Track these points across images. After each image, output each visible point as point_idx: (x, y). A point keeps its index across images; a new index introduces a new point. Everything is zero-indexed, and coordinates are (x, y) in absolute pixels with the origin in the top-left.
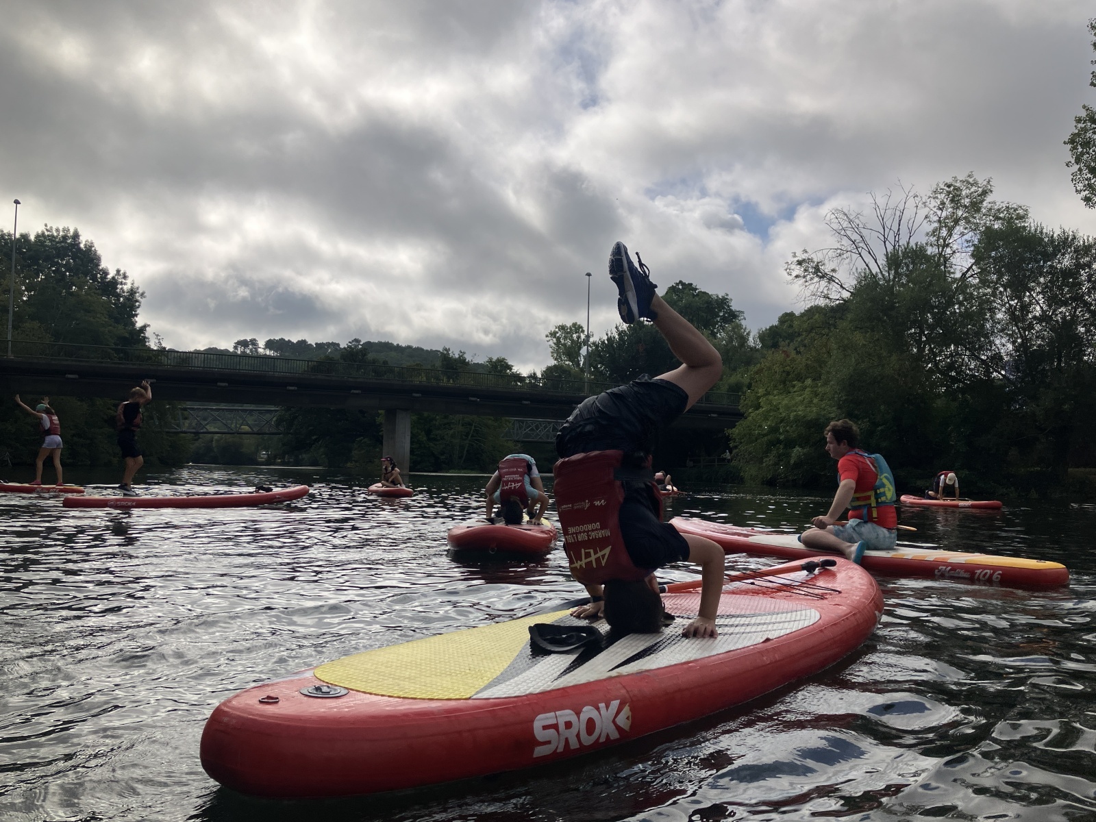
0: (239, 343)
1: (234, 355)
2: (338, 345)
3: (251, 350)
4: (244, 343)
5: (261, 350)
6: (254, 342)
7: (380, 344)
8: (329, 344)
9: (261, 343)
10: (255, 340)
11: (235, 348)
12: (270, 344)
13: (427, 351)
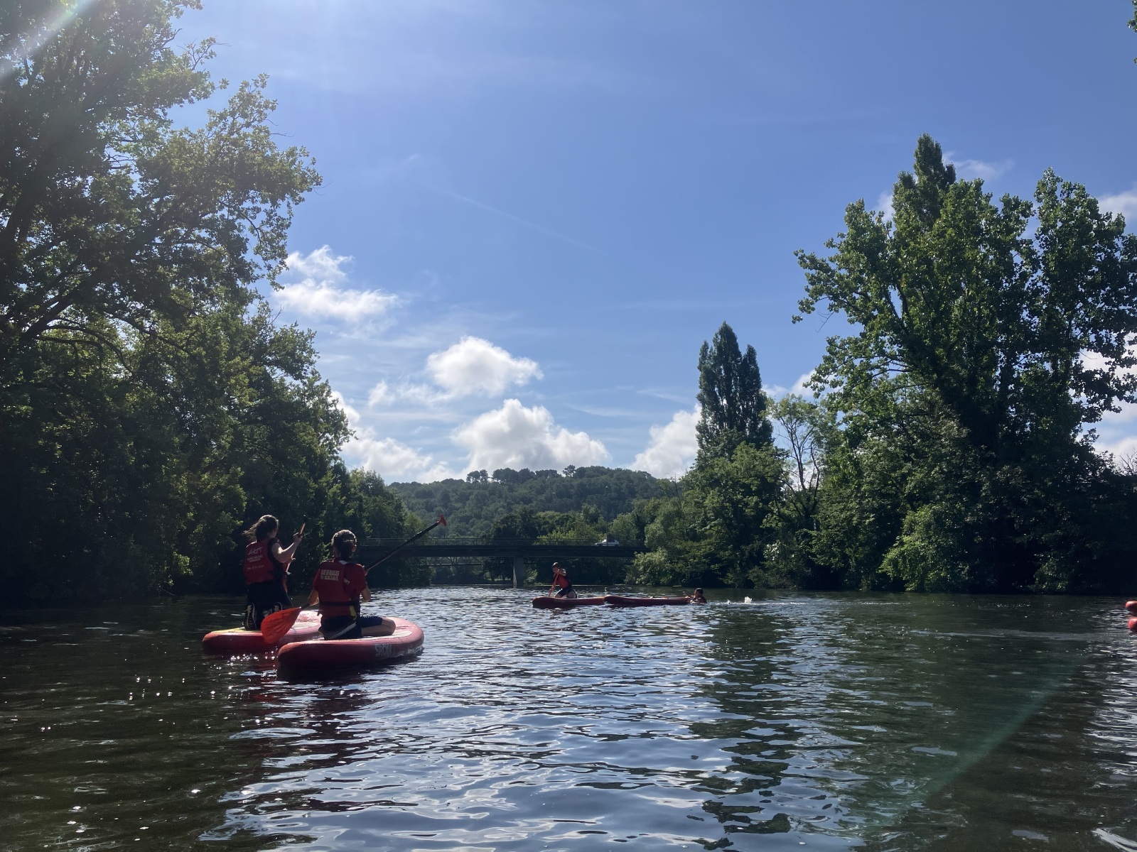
0: (471, 475)
1: (469, 486)
2: (556, 472)
3: (481, 480)
4: (475, 475)
5: (490, 480)
6: (484, 473)
7: (592, 467)
8: (547, 473)
9: (490, 475)
10: (484, 471)
11: (468, 479)
12: (497, 474)
13: (635, 473)
